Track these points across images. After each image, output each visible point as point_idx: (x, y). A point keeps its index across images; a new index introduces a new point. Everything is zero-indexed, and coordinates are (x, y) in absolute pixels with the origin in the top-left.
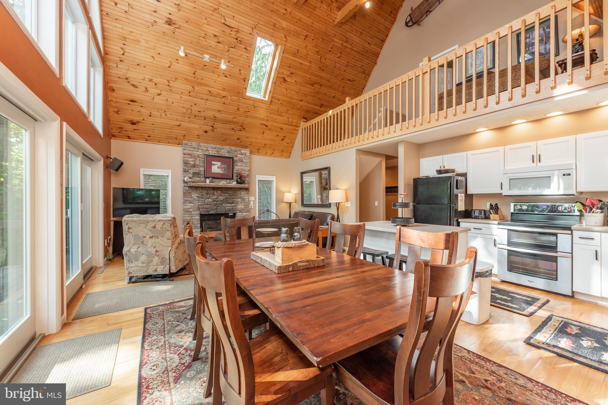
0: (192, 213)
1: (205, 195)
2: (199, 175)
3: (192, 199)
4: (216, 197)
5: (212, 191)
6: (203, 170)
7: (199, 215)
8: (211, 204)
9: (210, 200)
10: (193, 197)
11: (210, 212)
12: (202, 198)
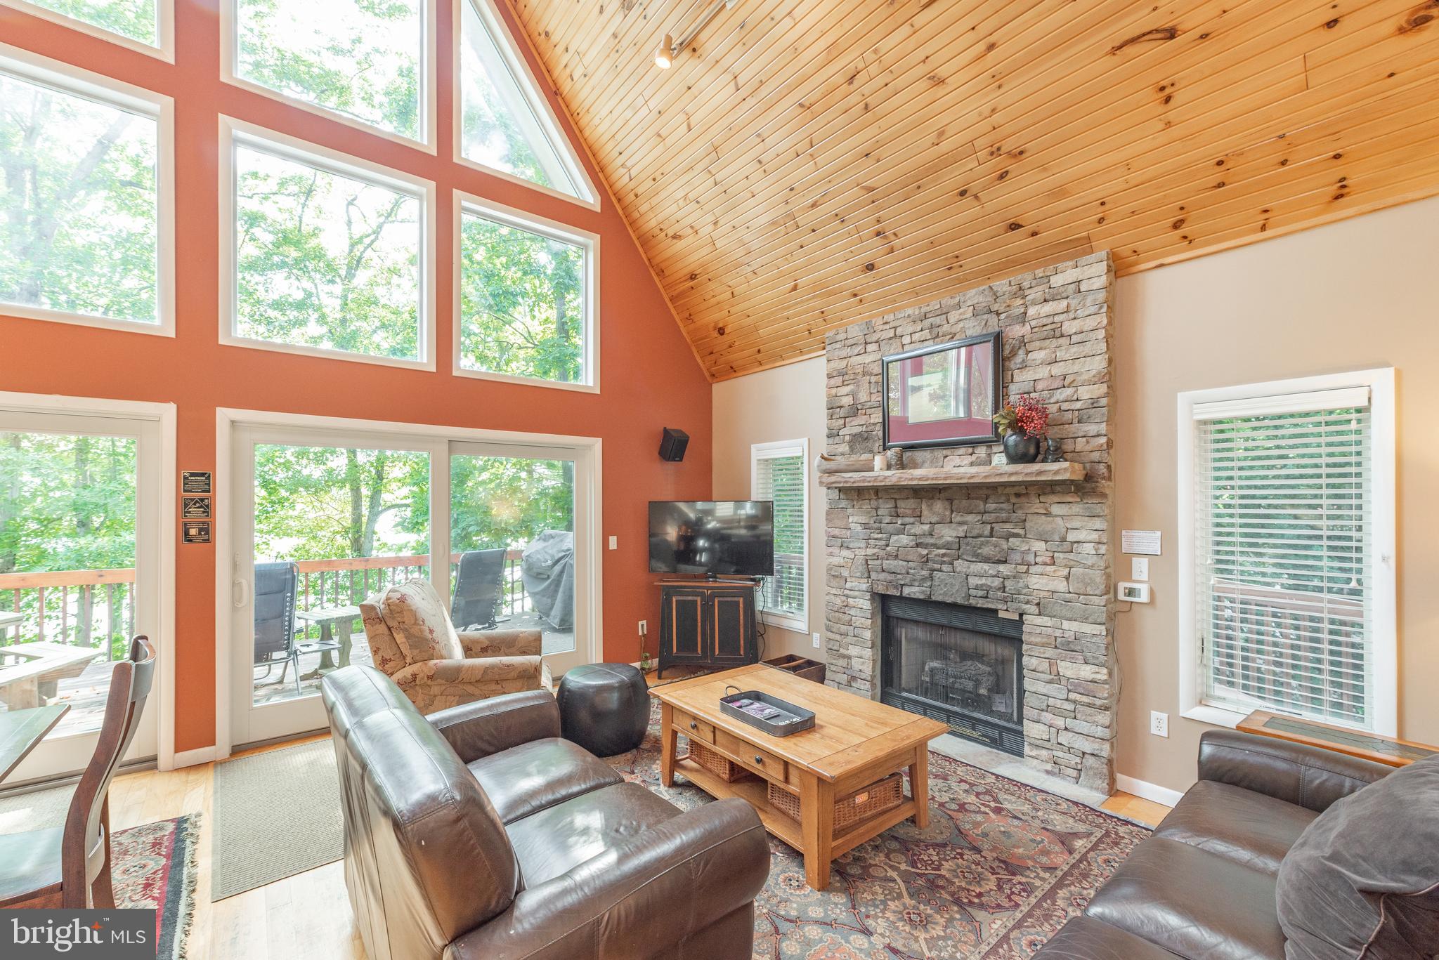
0: (848, 585)
1: (887, 519)
2: (870, 444)
3: (848, 533)
4: (926, 527)
5: (911, 503)
6: (881, 420)
7: (868, 596)
8: (910, 558)
9: (905, 540)
10: (852, 526)
11: (907, 591)
12: (880, 530)
